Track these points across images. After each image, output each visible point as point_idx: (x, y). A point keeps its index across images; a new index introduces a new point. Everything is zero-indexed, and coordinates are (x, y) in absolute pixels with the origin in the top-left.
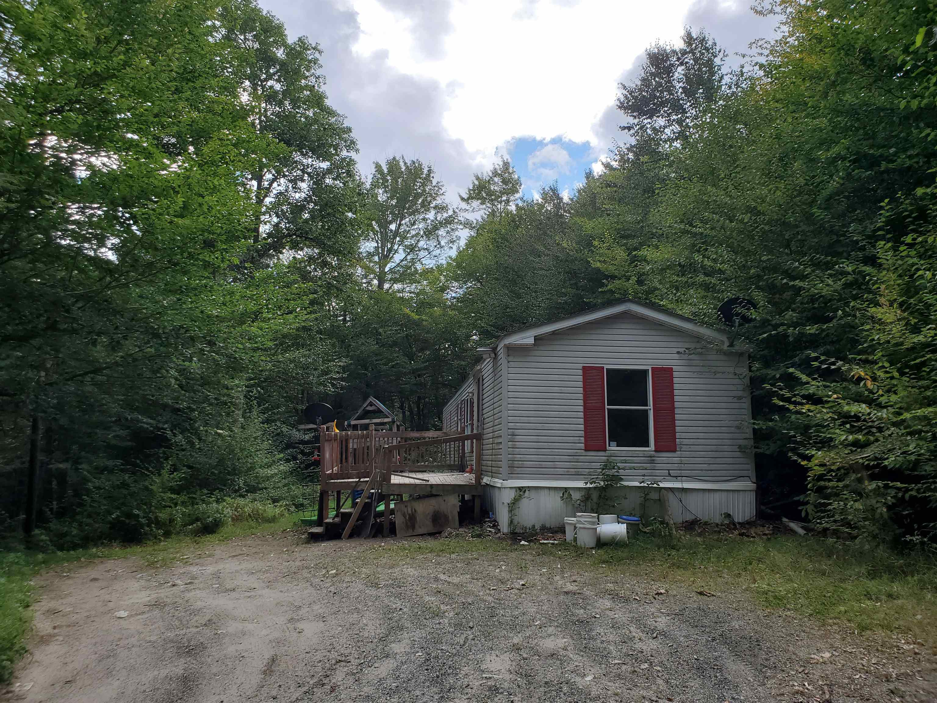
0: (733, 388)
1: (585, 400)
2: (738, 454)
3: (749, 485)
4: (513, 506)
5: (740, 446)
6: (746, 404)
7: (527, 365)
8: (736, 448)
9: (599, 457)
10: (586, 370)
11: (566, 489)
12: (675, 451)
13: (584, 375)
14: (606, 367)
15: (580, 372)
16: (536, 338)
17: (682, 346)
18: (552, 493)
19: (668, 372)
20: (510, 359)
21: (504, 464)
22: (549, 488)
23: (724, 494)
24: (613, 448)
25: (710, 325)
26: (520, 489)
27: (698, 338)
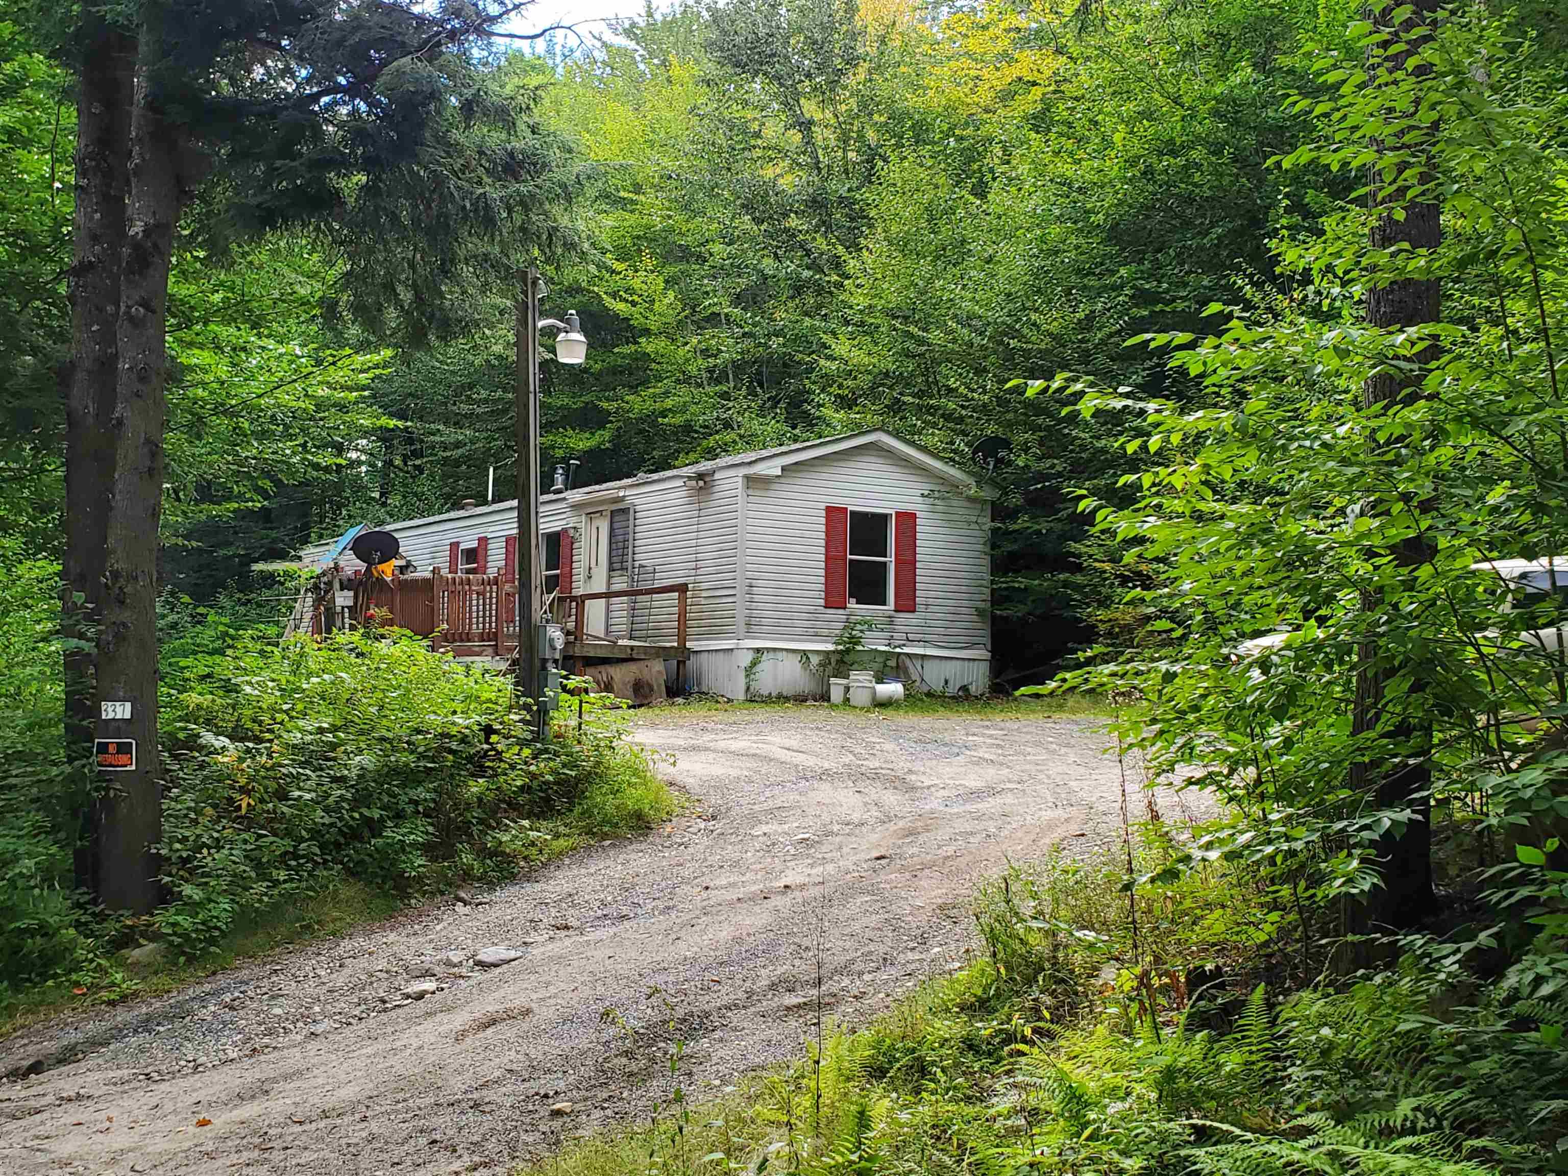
0: (973, 540)
1: (827, 547)
2: (975, 618)
3: (983, 653)
4: (750, 670)
5: (977, 609)
6: (987, 561)
7: (765, 501)
8: (973, 611)
9: (839, 615)
10: (829, 510)
11: (805, 652)
12: (914, 611)
13: (827, 517)
14: (850, 508)
15: (823, 513)
16: (783, 469)
17: (926, 488)
18: (790, 655)
19: (913, 516)
20: (750, 492)
21: (741, 620)
22: (786, 650)
23: (959, 663)
24: (852, 604)
25: (961, 465)
26: (758, 650)
27: (942, 479)
